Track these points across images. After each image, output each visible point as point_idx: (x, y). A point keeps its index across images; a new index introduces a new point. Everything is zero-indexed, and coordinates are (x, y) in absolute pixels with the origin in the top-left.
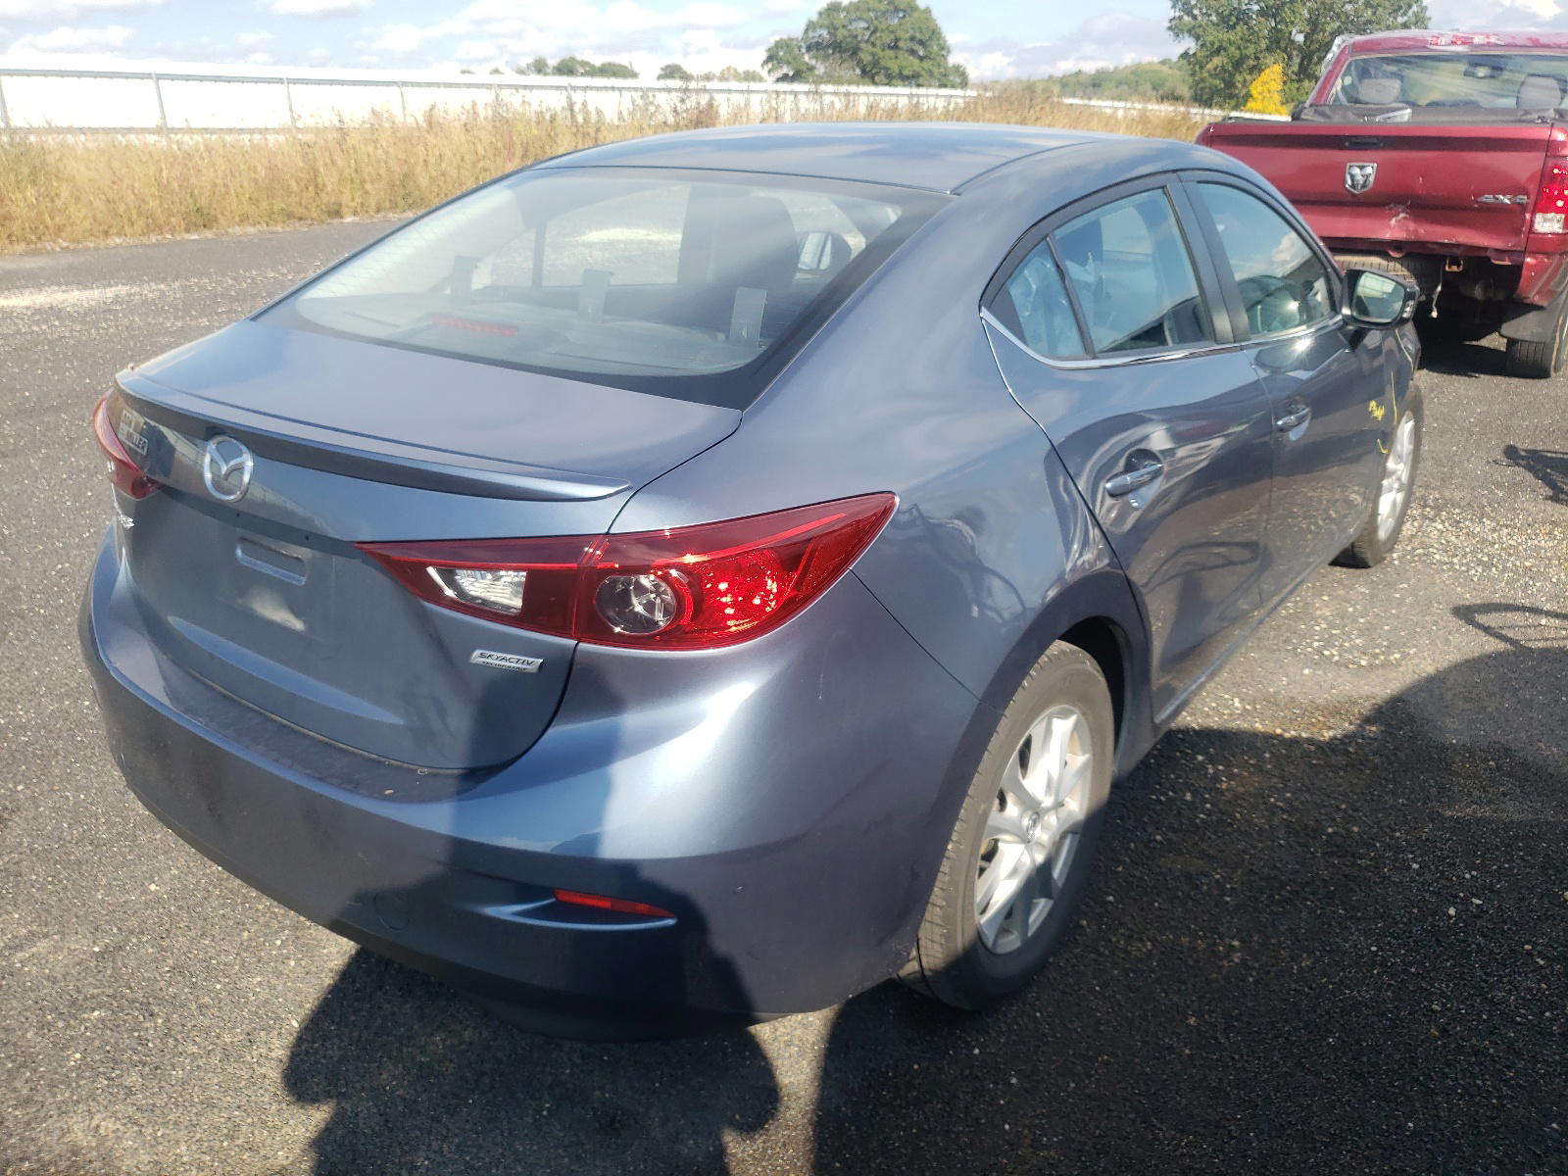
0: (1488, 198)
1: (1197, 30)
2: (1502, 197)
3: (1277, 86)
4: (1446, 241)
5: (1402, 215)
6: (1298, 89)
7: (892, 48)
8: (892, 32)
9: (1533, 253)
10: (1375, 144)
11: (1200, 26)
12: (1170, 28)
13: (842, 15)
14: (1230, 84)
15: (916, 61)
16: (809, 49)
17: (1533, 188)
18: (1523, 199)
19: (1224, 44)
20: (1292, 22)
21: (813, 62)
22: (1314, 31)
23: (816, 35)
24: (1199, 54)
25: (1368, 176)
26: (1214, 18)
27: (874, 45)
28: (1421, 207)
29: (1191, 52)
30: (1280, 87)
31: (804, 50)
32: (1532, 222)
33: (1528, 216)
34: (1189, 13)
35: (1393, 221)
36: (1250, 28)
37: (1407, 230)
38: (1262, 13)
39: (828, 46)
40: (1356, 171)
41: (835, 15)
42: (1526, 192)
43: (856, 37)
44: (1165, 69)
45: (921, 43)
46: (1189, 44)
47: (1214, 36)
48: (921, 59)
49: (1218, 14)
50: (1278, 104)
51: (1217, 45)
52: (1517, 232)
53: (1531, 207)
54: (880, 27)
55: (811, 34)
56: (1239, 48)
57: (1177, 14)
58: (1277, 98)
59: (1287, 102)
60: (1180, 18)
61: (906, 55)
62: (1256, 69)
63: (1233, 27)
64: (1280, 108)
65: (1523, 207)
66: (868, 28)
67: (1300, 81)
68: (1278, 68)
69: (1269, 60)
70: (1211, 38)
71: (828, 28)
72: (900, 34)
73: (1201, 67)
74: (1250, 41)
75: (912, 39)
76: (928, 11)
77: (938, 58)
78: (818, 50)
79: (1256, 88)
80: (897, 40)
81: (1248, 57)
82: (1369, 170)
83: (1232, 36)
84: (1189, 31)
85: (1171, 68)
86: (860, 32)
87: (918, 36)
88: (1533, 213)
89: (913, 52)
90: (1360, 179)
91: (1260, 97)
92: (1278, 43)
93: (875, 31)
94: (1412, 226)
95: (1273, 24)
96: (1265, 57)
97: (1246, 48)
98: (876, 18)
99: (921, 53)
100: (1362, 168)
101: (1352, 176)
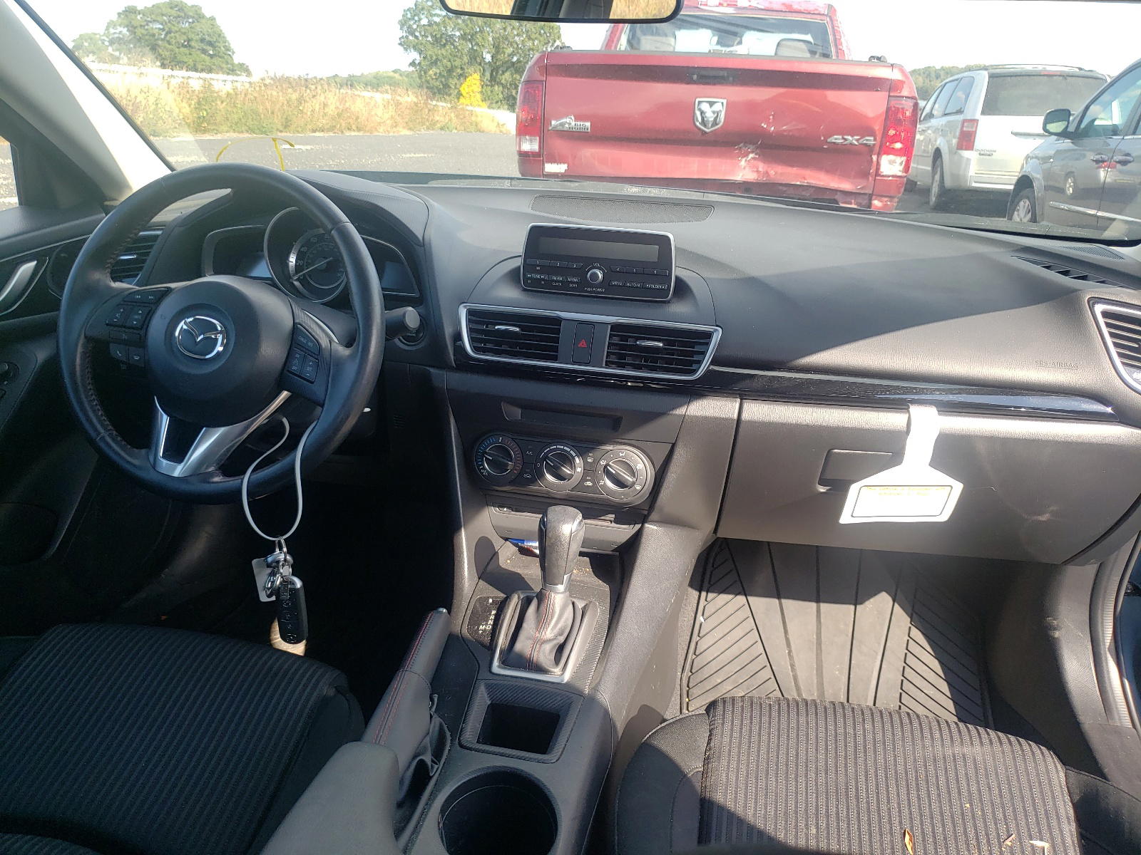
0: (837, 139)
1: (420, 47)
2: (849, 138)
3: (477, 88)
4: (798, 183)
5: (751, 156)
6: (492, 92)
7: (185, 46)
8: (184, 34)
9: (880, 196)
10: (723, 78)
11: (421, 44)
12: (400, 44)
13: (139, 17)
14: (446, 86)
15: (207, 58)
16: (112, 42)
17: (878, 127)
18: (870, 140)
19: (440, 58)
20: (483, 46)
21: (117, 54)
22: (497, 52)
23: (117, 31)
24: (423, 63)
25: (718, 113)
26: (430, 39)
27: (169, 43)
28: (770, 147)
29: (417, 62)
30: (480, 90)
31: (107, 43)
32: (878, 164)
33: (875, 158)
34: (412, 33)
35: (743, 163)
36: (455, 47)
37: (758, 171)
38: (463, 37)
39: (130, 42)
40: (705, 107)
41: (133, 16)
42: (872, 133)
43: (154, 35)
44: (397, 76)
45: (210, 44)
46: (415, 56)
47: (433, 52)
48: (212, 56)
49: (432, 36)
50: (480, 100)
51: (434, 58)
52: (865, 175)
53: (877, 148)
54: (174, 29)
55: (112, 31)
56: (450, 61)
57: (405, 34)
58: (479, 96)
59: (485, 100)
60: (407, 37)
61: (199, 52)
62: (463, 76)
63: (444, 45)
64: (481, 103)
65: (870, 149)
66: (163, 30)
67: (492, 86)
68: (477, 76)
69: (471, 70)
70: (430, 53)
71: (127, 26)
72: (191, 36)
73: (425, 73)
74: (457, 56)
75: (202, 40)
76: (213, 19)
77: (226, 57)
78: (120, 44)
79: (464, 89)
80: (189, 41)
81: (456, 67)
82: (717, 107)
83: (444, 51)
84: (414, 48)
85: (401, 75)
86: (156, 31)
87: (207, 38)
88: (879, 155)
89: (204, 51)
90: (710, 116)
91: (468, 96)
92: (475, 59)
93: (169, 32)
94: (762, 167)
95: (470, 46)
96: (468, 69)
97: (455, 61)
98: (169, 22)
99: (211, 52)
100: (711, 104)
101: (702, 113)
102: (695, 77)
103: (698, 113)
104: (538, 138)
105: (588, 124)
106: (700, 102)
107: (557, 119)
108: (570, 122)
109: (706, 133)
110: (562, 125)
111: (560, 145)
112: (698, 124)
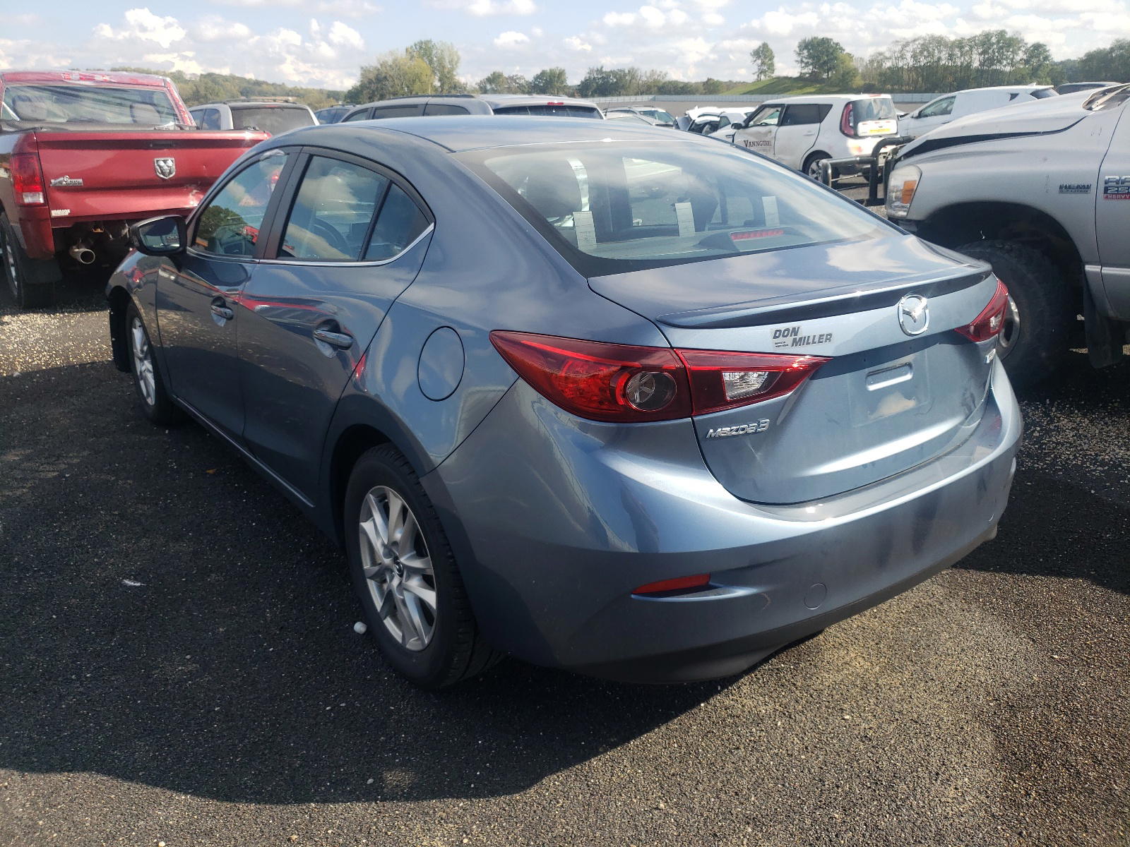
25: (171, 167)
82: (169, 163)
90: (166, 169)
100: (165, 161)
101: (160, 167)
102: (151, 145)
103: (158, 168)
104: (41, 194)
105: (81, 180)
106: (157, 161)
107: (55, 179)
108: (66, 180)
109: (166, 180)
110: (60, 182)
111: (61, 197)
112: (158, 174)
